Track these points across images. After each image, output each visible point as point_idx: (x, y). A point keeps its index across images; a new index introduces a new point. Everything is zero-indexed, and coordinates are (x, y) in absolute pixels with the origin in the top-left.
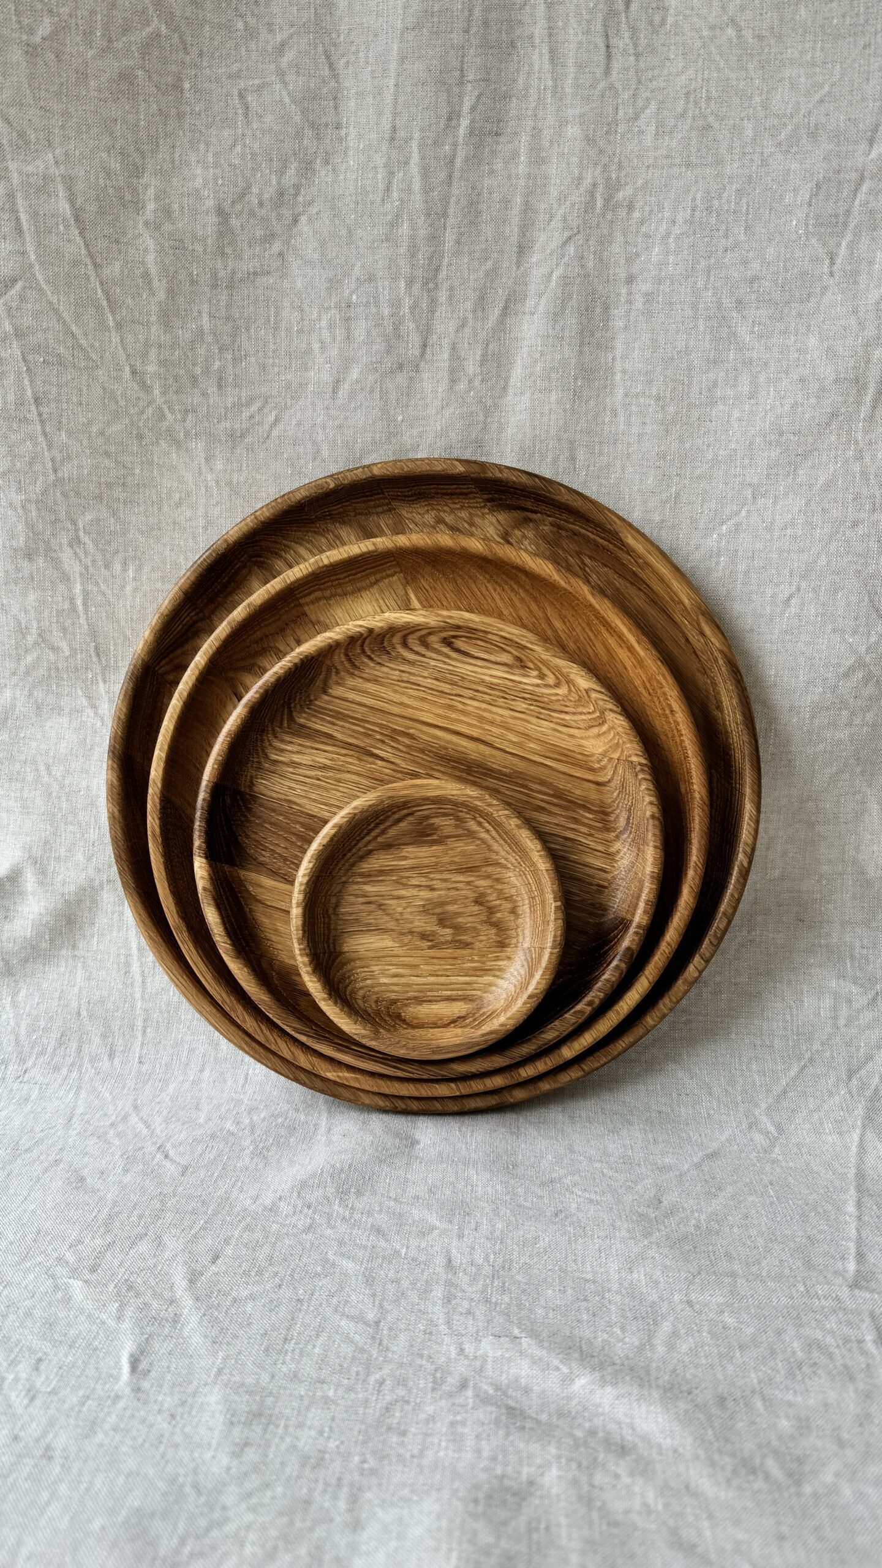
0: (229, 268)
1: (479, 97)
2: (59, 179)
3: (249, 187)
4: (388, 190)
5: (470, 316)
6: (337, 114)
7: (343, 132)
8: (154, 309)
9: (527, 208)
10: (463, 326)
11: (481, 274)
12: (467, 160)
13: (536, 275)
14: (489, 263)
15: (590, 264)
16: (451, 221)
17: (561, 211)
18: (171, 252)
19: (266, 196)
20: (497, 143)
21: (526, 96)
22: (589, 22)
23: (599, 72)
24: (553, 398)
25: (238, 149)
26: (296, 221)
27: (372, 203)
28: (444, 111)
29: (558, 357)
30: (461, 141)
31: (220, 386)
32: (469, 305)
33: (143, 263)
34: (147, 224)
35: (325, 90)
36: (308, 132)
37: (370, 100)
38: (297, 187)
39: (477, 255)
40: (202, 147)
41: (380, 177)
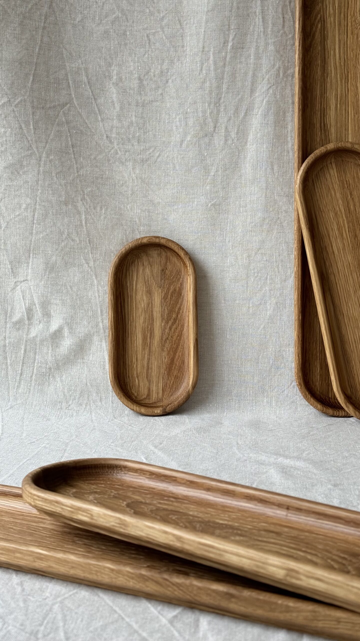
0: (143, 99)
1: (235, 35)
2: (83, 69)
3: (150, 69)
4: (201, 70)
5: (232, 116)
6: (183, 42)
7: (185, 48)
8: (115, 114)
9: (254, 75)
10: (230, 119)
11: (236, 100)
12: (231, 58)
13: (258, 101)
14: (240, 96)
15: (278, 96)
16: (225, 81)
17: (267, 77)
18: (122, 93)
19: (156, 73)
20: (243, 51)
21: (253, 34)
22: (277, 8)
23: (280, 27)
24: (265, 146)
25: (146, 56)
26: (167, 82)
27: (195, 75)
28: (222, 40)
29: (266, 131)
30: (229, 51)
31: (138, 142)
32: (232, 112)
33: (112, 98)
34: (113, 83)
35: (178, 34)
36: (172, 49)
37: (195, 37)
38: (168, 69)
39: (235, 93)
40: (133, 55)
41: (198, 65)
